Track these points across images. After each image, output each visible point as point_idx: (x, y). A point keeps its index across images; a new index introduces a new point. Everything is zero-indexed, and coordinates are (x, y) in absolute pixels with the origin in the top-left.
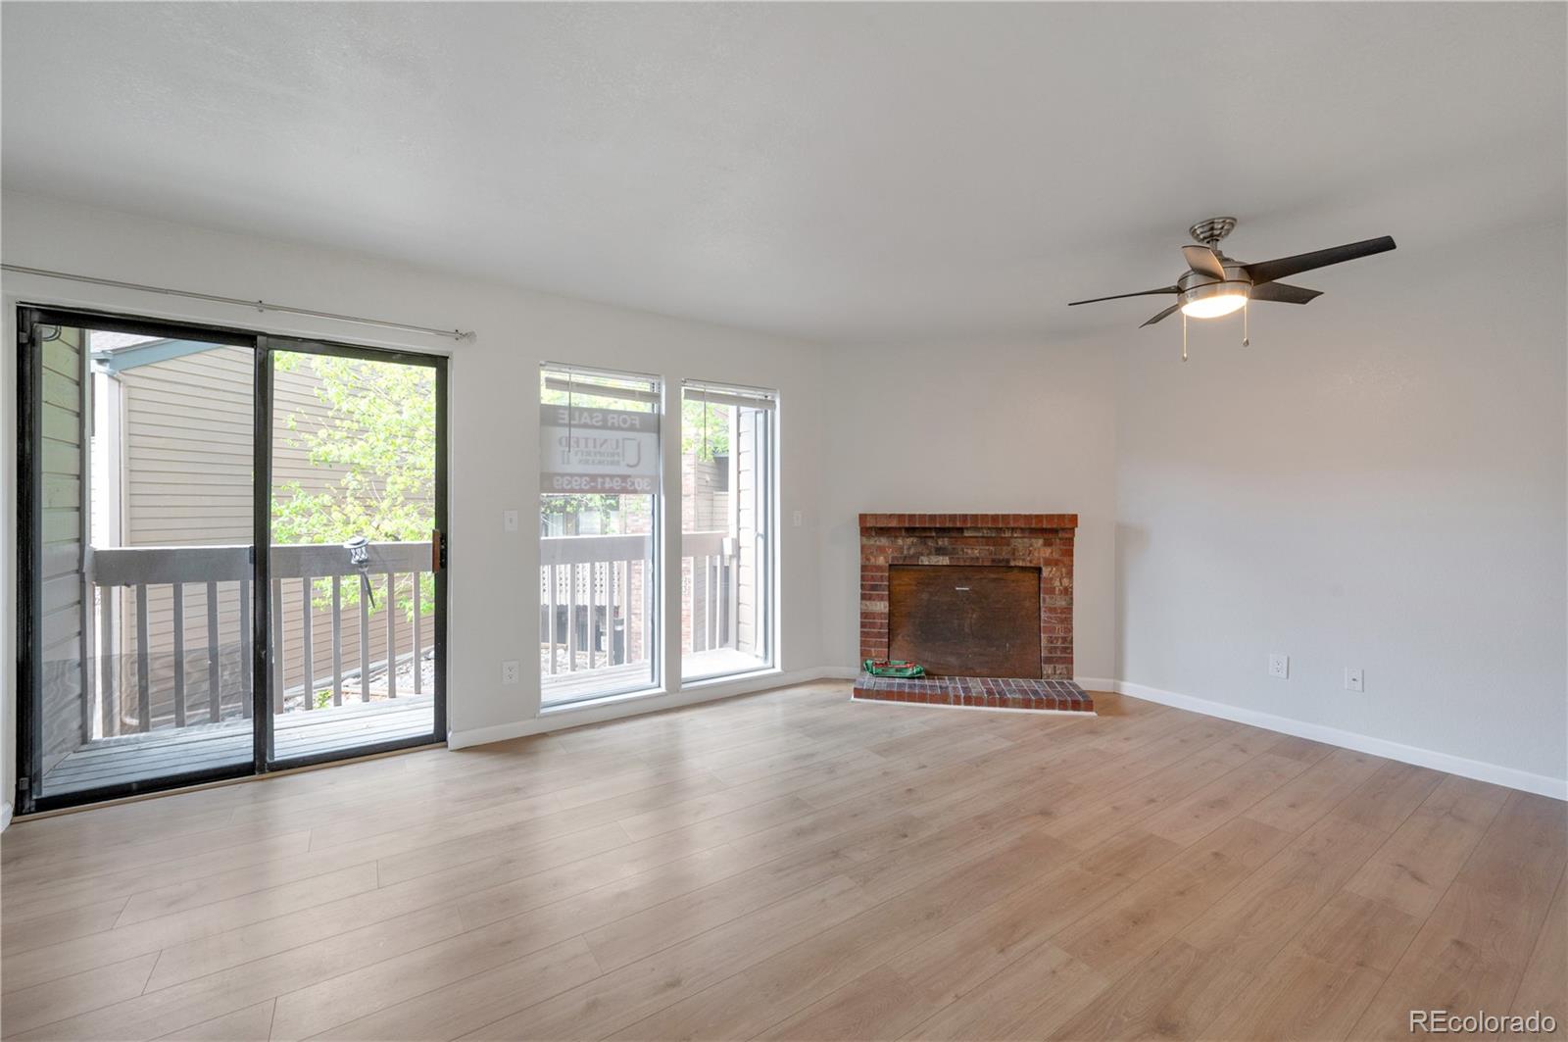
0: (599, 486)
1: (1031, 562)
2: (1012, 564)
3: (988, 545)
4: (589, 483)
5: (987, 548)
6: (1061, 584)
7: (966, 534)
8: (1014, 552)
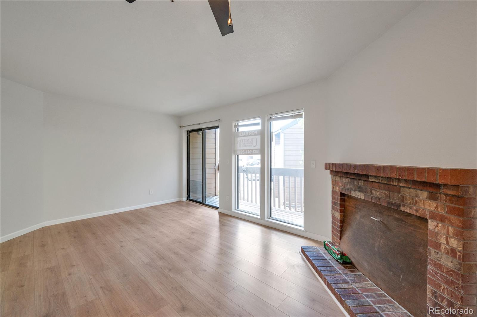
0: (247, 153)
1: (417, 211)
2: (402, 209)
3: (384, 190)
4: (244, 152)
5: (384, 192)
6: (448, 243)
7: (370, 180)
8: (403, 199)
